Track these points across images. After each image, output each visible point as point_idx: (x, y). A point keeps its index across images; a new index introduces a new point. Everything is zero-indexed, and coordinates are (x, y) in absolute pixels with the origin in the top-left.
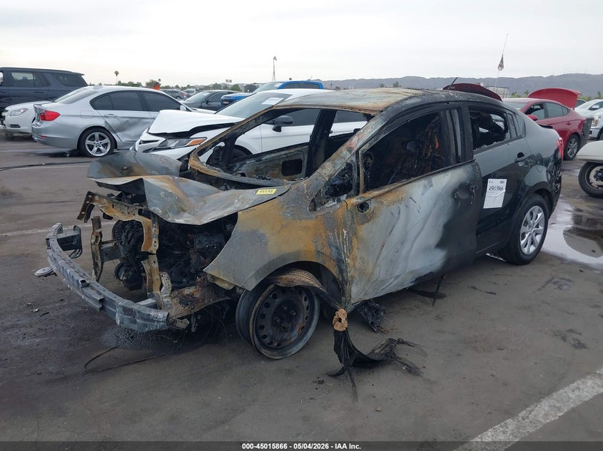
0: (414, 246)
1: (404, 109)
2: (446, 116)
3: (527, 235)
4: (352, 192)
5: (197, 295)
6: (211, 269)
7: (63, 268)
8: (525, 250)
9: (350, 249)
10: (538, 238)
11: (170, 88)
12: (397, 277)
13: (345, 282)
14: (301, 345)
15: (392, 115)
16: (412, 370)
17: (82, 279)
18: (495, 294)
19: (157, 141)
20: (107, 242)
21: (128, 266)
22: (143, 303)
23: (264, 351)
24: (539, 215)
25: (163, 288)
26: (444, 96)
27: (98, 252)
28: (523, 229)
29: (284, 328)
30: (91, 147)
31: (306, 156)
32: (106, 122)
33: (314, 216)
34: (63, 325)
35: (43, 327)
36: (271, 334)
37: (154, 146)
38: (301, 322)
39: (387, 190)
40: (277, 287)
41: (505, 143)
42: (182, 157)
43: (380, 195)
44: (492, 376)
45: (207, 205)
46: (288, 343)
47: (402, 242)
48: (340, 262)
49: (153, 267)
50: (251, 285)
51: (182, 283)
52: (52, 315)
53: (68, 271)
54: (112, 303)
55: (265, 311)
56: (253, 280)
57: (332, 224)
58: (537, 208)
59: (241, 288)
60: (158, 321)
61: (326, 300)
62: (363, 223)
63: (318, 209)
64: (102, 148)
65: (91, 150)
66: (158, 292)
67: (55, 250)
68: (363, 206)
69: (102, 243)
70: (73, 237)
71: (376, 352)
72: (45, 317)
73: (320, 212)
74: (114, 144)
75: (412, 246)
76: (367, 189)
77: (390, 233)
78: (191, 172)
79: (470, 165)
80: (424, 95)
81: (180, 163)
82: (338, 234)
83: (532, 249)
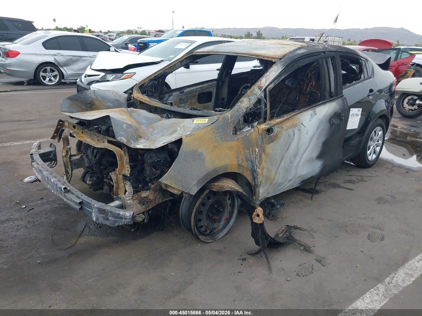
0: (302, 159)
1: (296, 57)
2: (323, 62)
3: (371, 147)
4: (261, 120)
5: (151, 197)
6: (165, 180)
7: (48, 177)
8: (370, 158)
9: (260, 163)
10: (378, 149)
11: (95, 32)
12: (290, 181)
13: (257, 186)
14: (225, 231)
15: (288, 62)
16: (307, 249)
17: (64, 187)
18: (352, 190)
19: (99, 75)
20: (74, 155)
21: (92, 173)
22: (112, 204)
23: (201, 237)
24: (380, 133)
25: (127, 193)
26: (322, 48)
27: (69, 163)
28: (370, 143)
29: (214, 220)
30: (44, 78)
31: (215, 89)
32: (55, 59)
33: (236, 139)
34: (46, 218)
35: (31, 220)
36: (206, 225)
37: (97, 79)
38: (226, 215)
39: (285, 118)
40: (211, 191)
41: (360, 82)
42: (127, 91)
43: (281, 122)
44: (362, 252)
45: (156, 131)
46: (217, 230)
47: (295, 156)
48: (253, 171)
49: (118, 177)
50: (194, 192)
51: (138, 187)
52: (36, 210)
53: (52, 180)
54: (89, 205)
55: (202, 208)
56: (196, 187)
57: (248, 144)
58: (379, 128)
59: (186, 193)
60: (125, 219)
61: (247, 200)
62: (269, 143)
63: (238, 133)
64: (52, 78)
65: (44, 80)
66: (124, 196)
67: (39, 163)
68: (269, 131)
69: (71, 156)
70: (50, 152)
71: (280, 236)
72: (31, 212)
73: (240, 135)
74: (62, 76)
75: (301, 159)
76: (272, 118)
77: (287, 150)
78: (133, 102)
79: (340, 99)
80: (308, 46)
81: (126, 95)
82: (253, 152)
83: (374, 156)
